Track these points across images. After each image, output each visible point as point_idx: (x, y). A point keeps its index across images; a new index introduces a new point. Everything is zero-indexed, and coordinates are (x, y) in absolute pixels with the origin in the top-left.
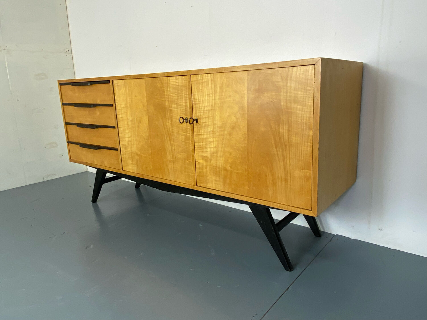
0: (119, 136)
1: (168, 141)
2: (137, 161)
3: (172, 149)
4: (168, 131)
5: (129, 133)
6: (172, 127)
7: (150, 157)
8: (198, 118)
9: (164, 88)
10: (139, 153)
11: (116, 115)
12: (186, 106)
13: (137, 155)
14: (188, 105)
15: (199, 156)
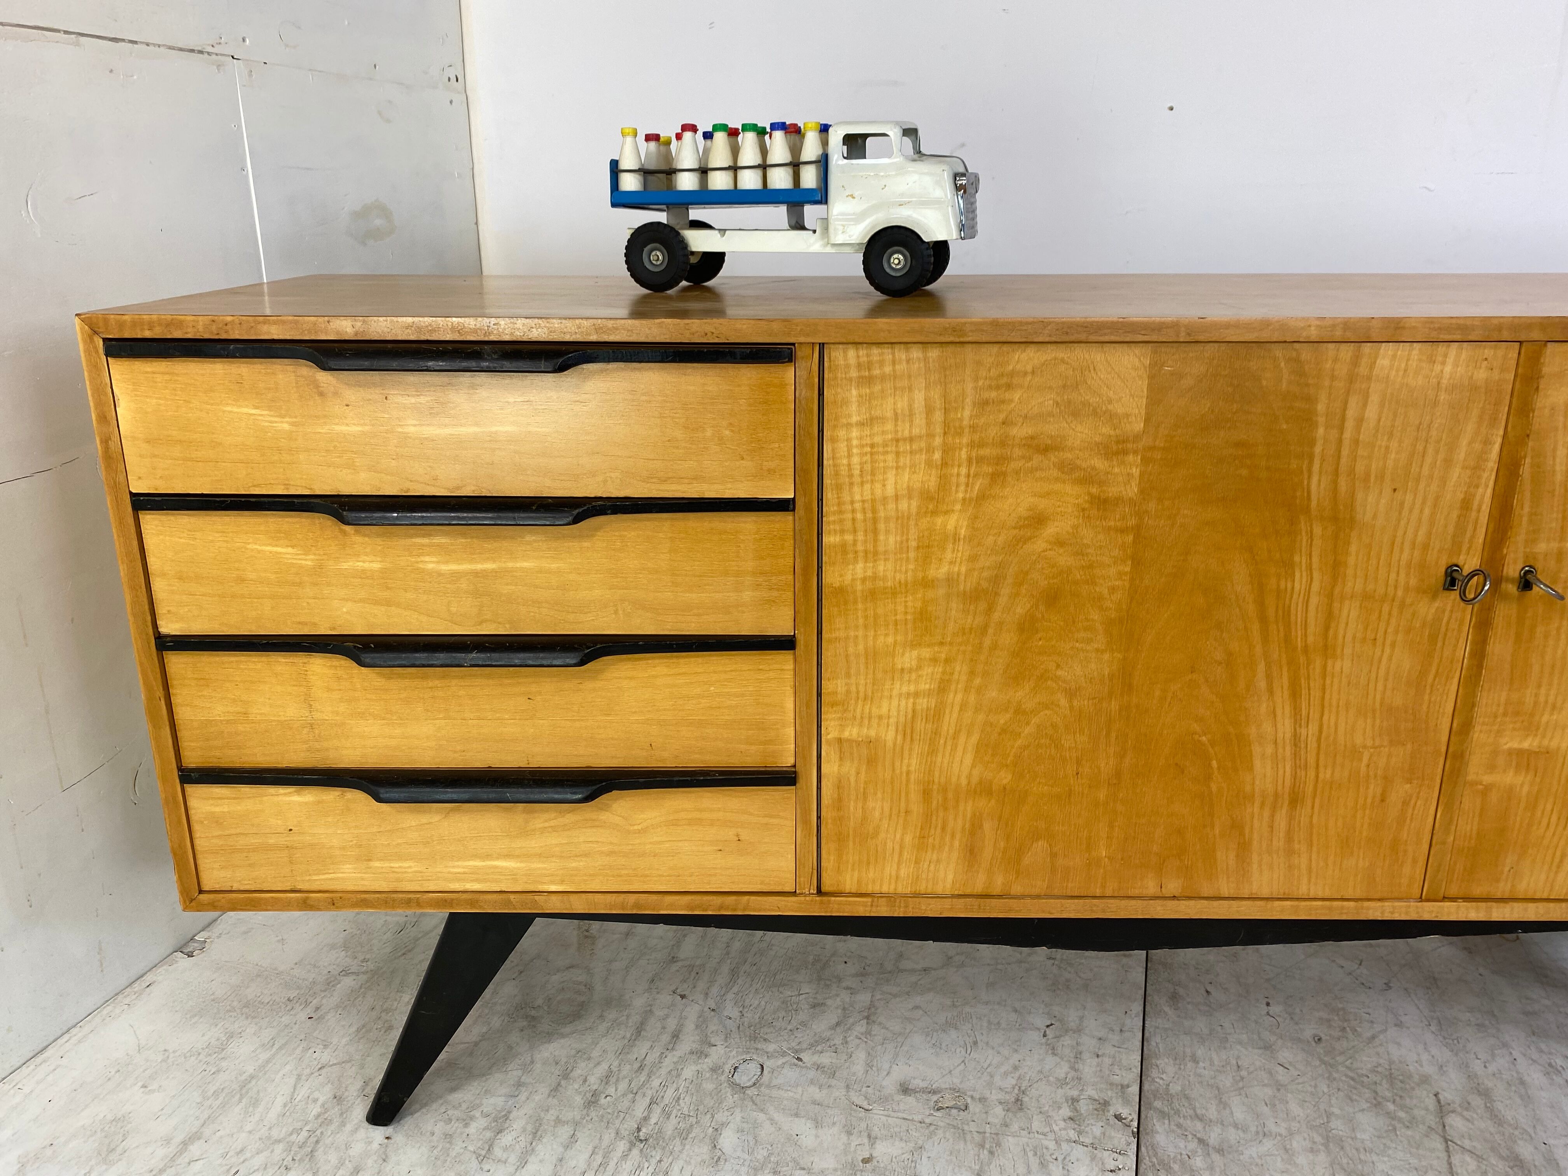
0: (819, 694)
1: (1282, 697)
2: (975, 828)
3: (1296, 737)
4: (1287, 639)
5: (927, 670)
6: (1329, 617)
7: (1102, 795)
8: (1539, 566)
9: (1311, 400)
10: (1005, 778)
11: (820, 567)
12: (1466, 504)
13: (984, 789)
14: (1485, 496)
15: (1495, 753)
